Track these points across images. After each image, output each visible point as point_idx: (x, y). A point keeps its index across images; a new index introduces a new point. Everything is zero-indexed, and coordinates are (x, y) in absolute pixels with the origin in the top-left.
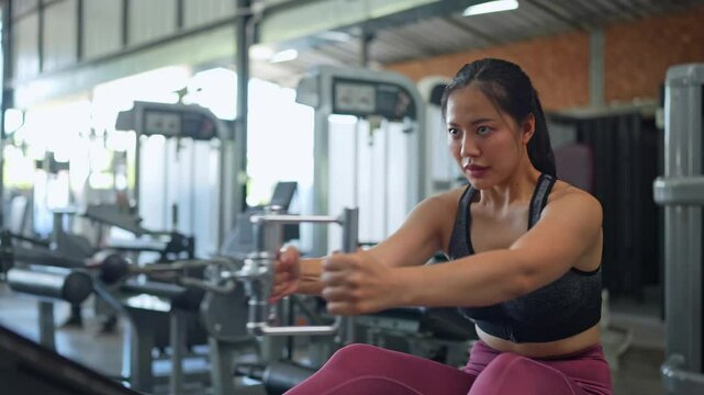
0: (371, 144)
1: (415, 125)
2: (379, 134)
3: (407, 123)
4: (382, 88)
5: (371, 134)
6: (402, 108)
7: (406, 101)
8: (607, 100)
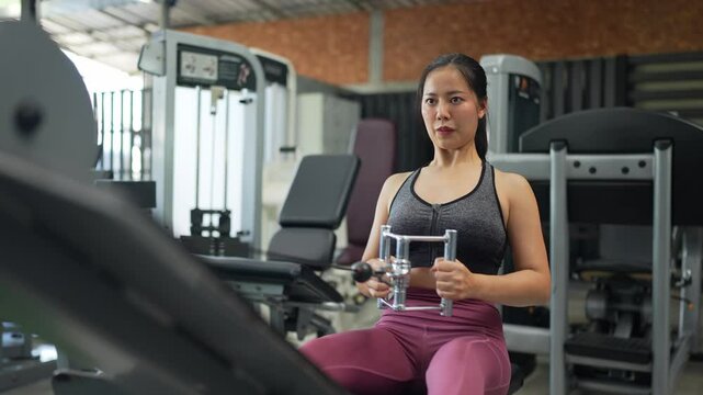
0: (214, 113)
1: (253, 96)
2: (221, 104)
3: (245, 93)
4: (225, 58)
5: (214, 103)
6: (243, 79)
7: (247, 72)
8: (386, 78)
